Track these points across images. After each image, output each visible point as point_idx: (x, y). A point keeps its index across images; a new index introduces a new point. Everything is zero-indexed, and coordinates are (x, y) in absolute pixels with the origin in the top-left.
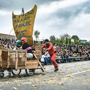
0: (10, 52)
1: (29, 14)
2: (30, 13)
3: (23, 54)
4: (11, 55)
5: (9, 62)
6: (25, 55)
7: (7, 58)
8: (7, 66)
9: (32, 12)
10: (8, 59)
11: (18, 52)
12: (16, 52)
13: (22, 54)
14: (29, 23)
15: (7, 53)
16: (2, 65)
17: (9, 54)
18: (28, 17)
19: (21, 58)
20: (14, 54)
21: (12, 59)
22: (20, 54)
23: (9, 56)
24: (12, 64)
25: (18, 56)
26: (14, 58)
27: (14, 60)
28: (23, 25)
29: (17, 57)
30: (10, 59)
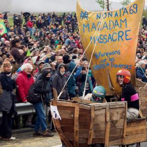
0: (95, 110)
1: (126, 14)
2: (128, 11)
3: (120, 111)
4: (96, 116)
5: (92, 131)
6: (124, 114)
7: (90, 123)
8: (87, 139)
9: (132, 8)
10: (92, 126)
11: (110, 109)
12: (106, 108)
13: (118, 113)
14: (126, 35)
15: (90, 113)
16: (77, 137)
17: (93, 114)
18: (123, 20)
19: (117, 121)
20: (102, 114)
21: (98, 125)
22: (114, 112)
23: (94, 119)
24: (98, 136)
25: (110, 118)
26: (102, 122)
27: (102, 126)
28: (110, 38)
29: (108, 119)
30: (94, 125)
